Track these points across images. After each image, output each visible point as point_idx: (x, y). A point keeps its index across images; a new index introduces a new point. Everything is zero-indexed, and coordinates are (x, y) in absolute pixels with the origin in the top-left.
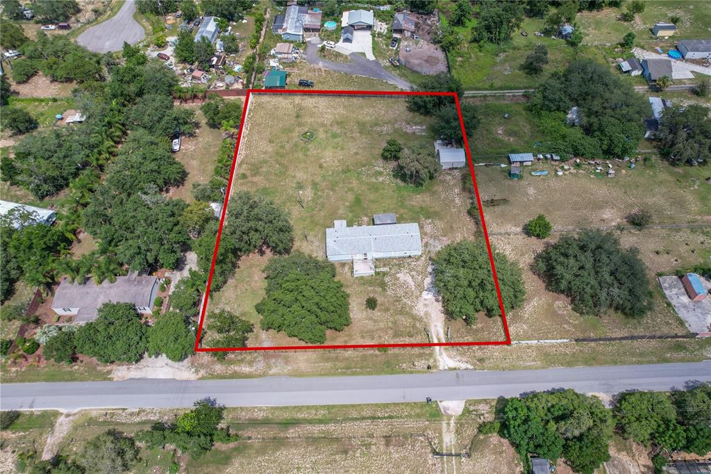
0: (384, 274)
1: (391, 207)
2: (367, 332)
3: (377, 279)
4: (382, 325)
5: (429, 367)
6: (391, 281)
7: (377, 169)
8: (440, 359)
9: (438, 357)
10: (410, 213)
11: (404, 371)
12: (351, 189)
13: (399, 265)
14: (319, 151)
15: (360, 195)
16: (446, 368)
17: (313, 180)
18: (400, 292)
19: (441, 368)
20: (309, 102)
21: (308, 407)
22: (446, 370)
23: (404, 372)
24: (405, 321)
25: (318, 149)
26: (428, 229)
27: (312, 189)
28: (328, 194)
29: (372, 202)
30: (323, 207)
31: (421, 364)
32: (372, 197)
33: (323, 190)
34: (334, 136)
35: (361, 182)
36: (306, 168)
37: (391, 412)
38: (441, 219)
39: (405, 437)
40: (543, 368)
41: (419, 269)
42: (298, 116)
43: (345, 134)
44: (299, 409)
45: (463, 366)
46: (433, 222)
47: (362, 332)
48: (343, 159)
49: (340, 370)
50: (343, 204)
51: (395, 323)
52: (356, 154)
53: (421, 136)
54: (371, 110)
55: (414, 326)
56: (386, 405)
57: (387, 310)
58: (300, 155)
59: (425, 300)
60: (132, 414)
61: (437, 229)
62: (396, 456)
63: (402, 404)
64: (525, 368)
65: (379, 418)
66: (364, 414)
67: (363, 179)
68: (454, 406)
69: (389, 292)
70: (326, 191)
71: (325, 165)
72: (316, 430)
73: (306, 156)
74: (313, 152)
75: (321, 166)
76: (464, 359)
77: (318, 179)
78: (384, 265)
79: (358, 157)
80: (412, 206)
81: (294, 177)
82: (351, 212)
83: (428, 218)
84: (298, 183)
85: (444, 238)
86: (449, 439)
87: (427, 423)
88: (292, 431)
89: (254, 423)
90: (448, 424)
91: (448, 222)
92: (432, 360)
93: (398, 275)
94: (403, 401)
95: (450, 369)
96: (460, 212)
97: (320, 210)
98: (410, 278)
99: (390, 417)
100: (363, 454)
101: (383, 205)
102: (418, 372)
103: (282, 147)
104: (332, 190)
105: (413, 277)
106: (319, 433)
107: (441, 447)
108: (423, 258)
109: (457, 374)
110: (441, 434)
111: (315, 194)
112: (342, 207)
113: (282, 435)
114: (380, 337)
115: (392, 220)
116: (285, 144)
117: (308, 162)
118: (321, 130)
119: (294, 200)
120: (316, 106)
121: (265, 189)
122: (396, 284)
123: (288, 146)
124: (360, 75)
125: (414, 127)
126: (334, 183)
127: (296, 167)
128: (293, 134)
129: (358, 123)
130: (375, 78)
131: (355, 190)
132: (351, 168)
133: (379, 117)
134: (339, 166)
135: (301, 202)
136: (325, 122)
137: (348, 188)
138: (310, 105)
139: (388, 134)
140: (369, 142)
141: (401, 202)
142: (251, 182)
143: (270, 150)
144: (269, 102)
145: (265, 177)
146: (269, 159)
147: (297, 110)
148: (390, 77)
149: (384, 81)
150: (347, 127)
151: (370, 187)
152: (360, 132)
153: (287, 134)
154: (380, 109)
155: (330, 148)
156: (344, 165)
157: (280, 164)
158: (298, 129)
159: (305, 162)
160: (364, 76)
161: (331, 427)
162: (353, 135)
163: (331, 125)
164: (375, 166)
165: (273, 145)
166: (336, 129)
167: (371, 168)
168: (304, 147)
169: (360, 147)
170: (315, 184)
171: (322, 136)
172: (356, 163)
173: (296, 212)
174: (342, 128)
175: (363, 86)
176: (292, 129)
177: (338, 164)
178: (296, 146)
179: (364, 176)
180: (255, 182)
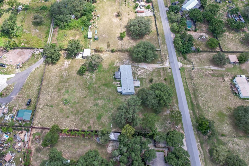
0: (138, 78)
1: (109, 74)
5: (170, 69)
8: (167, 66)
10: (112, 69)
11: (172, 75)
12: (99, 87)
13: (134, 74)
14: (76, 98)
15: (102, 84)
17: (93, 100)
20: (42, 101)
22: (170, 65)
24: (155, 74)
25: (75, 98)
27: (98, 100)
28: (101, 95)
29: (106, 80)
31: (169, 71)
32: (103, 80)
33: (99, 97)
34: (67, 92)
35: (96, 83)
36: (86, 103)
39: (190, 75)
40: (166, 44)
41: (136, 68)
42: (52, 106)
43: (66, 88)
44: (188, 101)
45: (168, 61)
48: (81, 89)
49: (174, 91)
50: (106, 89)
51: (156, 76)
52: (79, 84)
53: (71, 62)
54: (51, 78)
55: (157, 71)
56: (182, 79)
58: (77, 105)
59: (147, 68)
60: (200, 153)
62: (195, 78)
64: (167, 48)
65: (186, 81)
66: (186, 85)
68: (180, 65)
69: (145, 77)
70: (99, 95)
71: (85, 96)
72: (192, 97)
73: (78, 103)
74: (77, 100)
75: (86, 97)
76: (166, 61)
77: (93, 98)
78: (135, 78)
80: (108, 68)
81: (91, 107)
82: (110, 87)
83: (114, 64)
85: (123, 61)
86: (189, 66)
87: (185, 71)
88: (194, 103)
89: (194, 113)
90: (185, 66)
92: (168, 68)
93: (139, 74)
94: (180, 76)
99: (185, 79)
100: (196, 85)
101: (107, 77)
102: (172, 71)
103: (72, 112)
104: (99, 93)
105: (139, 70)
107: (191, 68)
110: (188, 68)
111: (101, 99)
112: (108, 90)
113: (196, 105)
114: (161, 80)
115: (118, 73)
116: (70, 111)
117: (82, 102)
118: (63, 97)
119: (104, 107)
120: (46, 99)
121: (97, 118)
122: (142, 75)
123: (72, 110)
124: (26, 81)
125: (66, 64)
126: (95, 92)
127: (85, 106)
128: (64, 108)
129: (60, 83)
130: (29, 75)
131: (99, 85)
132: (87, 86)
133: (57, 75)
134: (85, 91)
135: (105, 104)
136: (58, 95)
137: (98, 88)
138: (45, 101)
139: (68, 73)
140: (72, 80)
141: (106, 71)
142: (93, 124)
143: (73, 117)
144: (39, 119)
145: (90, 118)
146: (79, 118)
147: (47, 107)
148: (30, 69)
149: (32, 72)
150: (62, 87)
151: (98, 80)
152: (66, 83)
153: (64, 110)
154: (52, 75)
155: (75, 94)
156: (85, 89)
157: (83, 113)
158: (61, 106)
159: (82, 103)
160: (27, 79)
161: (191, 93)
162: (68, 85)
163: (60, 93)
164: (87, 78)
165: (70, 116)
166: (63, 91)
167: (88, 80)
168: (73, 104)
169: (75, 83)
170: (95, 99)
171: (66, 97)
172: (85, 85)
173: (110, 106)
174: (63, 89)
175: (34, 80)
176: (60, 108)
177: (84, 91)
178: (72, 107)
179: (92, 82)
180: (94, 122)
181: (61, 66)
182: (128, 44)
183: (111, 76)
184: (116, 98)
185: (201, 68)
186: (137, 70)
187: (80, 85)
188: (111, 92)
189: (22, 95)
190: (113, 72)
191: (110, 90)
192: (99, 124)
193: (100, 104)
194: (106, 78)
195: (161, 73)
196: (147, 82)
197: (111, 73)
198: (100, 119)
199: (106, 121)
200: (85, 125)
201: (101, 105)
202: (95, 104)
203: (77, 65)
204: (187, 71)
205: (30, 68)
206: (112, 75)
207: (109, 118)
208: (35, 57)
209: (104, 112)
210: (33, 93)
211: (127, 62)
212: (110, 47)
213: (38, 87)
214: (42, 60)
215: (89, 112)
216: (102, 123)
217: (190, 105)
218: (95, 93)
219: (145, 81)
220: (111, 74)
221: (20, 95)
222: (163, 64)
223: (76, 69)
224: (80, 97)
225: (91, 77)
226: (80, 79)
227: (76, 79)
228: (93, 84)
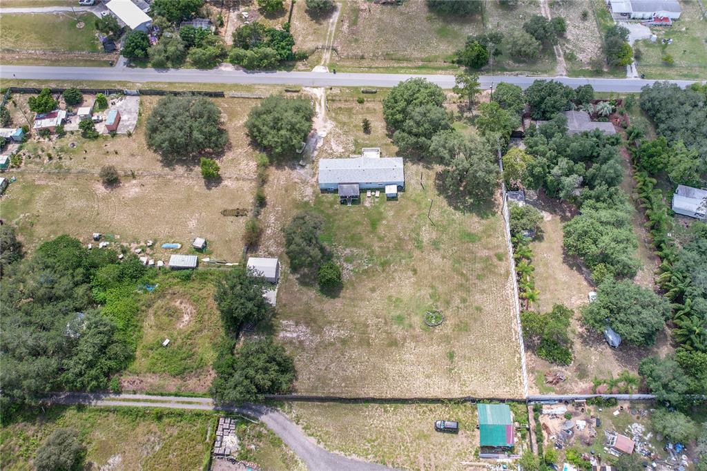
0: (354, 152)
1: (341, 216)
2: (371, 112)
4: (360, 116)
5: (331, 89)
6: (350, 146)
7: (350, 267)
8: (322, 93)
10: (322, 208)
11: (348, 88)
12: (381, 239)
14: (418, 294)
15: (372, 232)
16: (319, 88)
17: (422, 252)
18: (343, 138)
19: (323, 88)
24: (344, 118)
25: (420, 296)
26: (309, 191)
27: (422, 242)
28: (405, 233)
29: (358, 223)
30: (409, 218)
31: (335, 91)
32: (360, 229)
33: (411, 239)
34: (400, 319)
35: (369, 247)
36: (431, 269)
37: (359, 70)
38: (295, 200)
39: (352, 58)
40: (254, 84)
41: (324, 156)
42: (451, 356)
43: (386, 323)
45: (308, 89)
46: (303, 197)
47: (375, 113)
48: (389, 282)
50: (388, 222)
51: (350, 117)
52: (373, 290)
54: (348, 373)
55: (337, 114)
56: (361, 72)
57: (355, 126)
58: (441, 288)
59: (325, 131)
61: (300, 190)
62: (359, 51)
64: (266, 85)
65: (367, 68)
66: (376, 70)
67: (367, 252)
68: (319, 70)
69: (352, 138)
70: (406, 238)
71: (410, 273)
72: (405, 64)
73: (432, 287)
74: (426, 292)
75: (415, 271)
77: (416, 253)
79: (371, 285)
81: (444, 257)
82: (381, 213)
83: (307, 203)
85: (296, 180)
86: (326, 56)
87: (338, 63)
88: (420, 64)
89: (443, 68)
90: (325, 62)
91: (288, 197)
92: (328, 93)
93: (343, 150)
94: (351, 74)
95: (317, 87)
96: (274, 206)
97: (411, 215)
99: (359, 67)
100: (377, 53)
101: (349, 219)
102: (338, 87)
103: (464, 301)
104: (400, 239)
105: (331, 149)
106: (403, 63)
109: (313, 84)
110: (331, 58)
111: (418, 234)
112: (390, 218)
113: (426, 63)
114: (362, 109)
115: (342, 188)
116: (461, 305)
117: (429, 277)
118: (418, 330)
119: (440, 228)
120: (428, 377)
121: (473, 241)
122: (346, 144)
123: (457, 301)
124: (361, 459)
125: (295, 335)
126: (399, 248)
127: (443, 270)
128: (453, 321)
129: (369, 345)
130: (337, 452)
131: (376, 238)
132: (380, 269)
133: (338, 357)
134: (394, 272)
135: (431, 224)
136: (413, 344)
137: (384, 240)
138: (436, 379)
139: (331, 323)
140: (356, 309)
142: (489, 249)
143: (478, 296)
144: (498, 386)
145: (476, 256)
146: (476, 281)
147: (453, 369)
148: (312, 455)
149: (322, 446)
150: (384, 335)
151: (361, 242)
152: (368, 326)
153: (461, 322)
154: (336, 374)
155: (405, 300)
156: (388, 272)
157: (462, 274)
158: (448, 331)
159: (433, 278)
160: (354, 457)
161: (396, 65)
162: (375, 320)
163: (405, 339)
164: (351, 271)
165: (475, 304)
166: (398, 331)
167: (356, 268)
168: (436, 301)
169: (368, 301)
170: (420, 248)
171: (417, 320)
172: (374, 276)
174: (390, 333)
175: (358, 429)
176: (455, 332)
177: (395, 274)
178: (448, 303)
179: (366, 256)
180: (485, 249)
181: (303, 349)
182: (240, 163)
183: (348, 211)
184: (415, 200)
185: (334, 38)
186: (329, 152)
187: (376, 287)
188: (397, 212)
189: (421, 459)
190: (331, 207)
191: (392, 213)
192: (488, 237)
193: (434, 236)
194: (354, 221)
195: (343, 106)
198: (472, 235)
199: (479, 222)
200: (496, 266)
201: (434, 233)
202: (434, 247)
203: (300, 300)
204: (339, 61)
205: (307, 456)
206: (344, 209)
207: (470, 217)
208: (253, 447)
209: (456, 228)
210: (411, 421)
211: (301, 173)
212: (241, 208)
213: (386, 411)
214: (272, 420)
215: (459, 260)
216: (484, 232)
219: (364, 140)
220: (339, 211)
221: (422, 466)
222: (317, 99)
223: (318, 301)
224: (416, 283)
225: (348, 260)
226: (354, 288)
227: (353, 300)
228: (372, 253)
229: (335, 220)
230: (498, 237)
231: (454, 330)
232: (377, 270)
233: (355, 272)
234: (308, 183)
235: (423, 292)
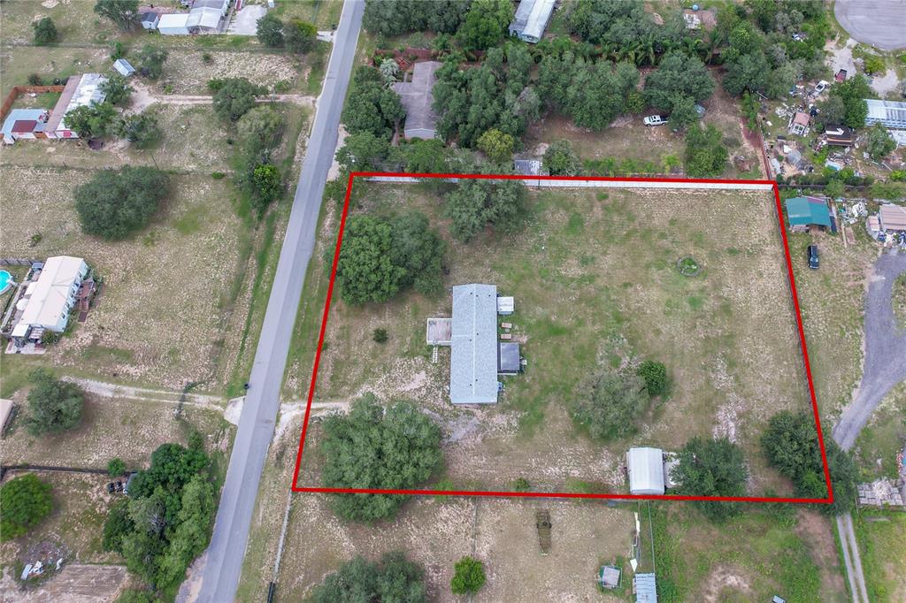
0: (428, 357)
1: (545, 374)
2: (348, 333)
3: (421, 347)
4: (355, 349)
5: (287, 392)
6: (415, 364)
7: (626, 360)
8: (295, 406)
9: (297, 405)
10: (531, 399)
11: (289, 365)
12: (581, 323)
13: (440, 375)
14: (659, 282)
15: (570, 334)
16: (282, 412)
17: (598, 276)
18: (395, 374)
19: (283, 405)
20: (771, 265)
21: (273, 275)
22: (279, 410)
23: (287, 366)
24: (355, 373)
25: (661, 280)
26: (500, 420)
27: (583, 275)
28: (571, 294)
29: (556, 351)
30: (547, 289)
31: (294, 384)
32: (566, 349)
33: (579, 287)
34: (694, 302)
35: (595, 336)
36: (623, 268)
37: (248, 349)
38: (517, 440)
39: (217, 360)
41: (430, 400)
42: (732, 252)
43: (702, 317)
44: (274, 269)
45: (280, 431)
46: (511, 427)
47: (350, 327)
48: (645, 313)
49: (306, 303)
50: (552, 313)
51: (355, 363)
52: (658, 332)
54: (771, 358)
55: (344, 383)
56: (255, 346)
57: (374, 356)
58: (649, 257)
60: (303, 142)
61: (497, 432)
62: (202, 349)
63: (253, 361)
64: (257, 505)
65: (245, 337)
66: (254, 324)
67: (602, 340)
68: (234, 412)
69: (398, 361)
70: (578, 293)
71: (630, 290)
72: (250, 283)
73: (648, 266)
74: (655, 274)
75: (626, 285)
76: (288, 434)
77: (600, 282)
78: (441, 358)
79: (651, 335)
80: (547, 404)
81: (605, 253)
82: (539, 322)
83: (522, 422)
84: (593, 259)
85: (479, 440)
86: (201, 401)
87: (225, 383)
88: (255, 262)
89: (271, 233)
90: (217, 404)
91: (511, 450)
92: (295, 397)
93: (423, 373)
94: (256, 361)
95: (279, 416)
96: (530, 470)
97: (542, 286)
98: (417, 387)
99: (242, 348)
100: (213, 321)
101: (550, 363)
102: (284, 381)
103: (663, 236)
104: (580, 300)
105: (419, 390)
106: (246, 284)
107: (197, 393)
108: (447, 406)
109: (271, 422)
110: (210, 394)
111: (572, 280)
112: (547, 311)
113: (252, 255)
114: (339, 345)
115: (507, 365)
116: (670, 238)
117: (635, 269)
118: (706, 283)
119: (561, 254)
120: (761, 275)
121: (581, 222)
122: (410, 369)
123: (665, 243)
124: (863, 341)
125: (732, 424)
127: (624, 255)
128: (691, 248)
129: (731, 336)
130: (861, 366)
131: (580, 329)
132: (626, 325)
133: (753, 370)
134: (629, 309)
135: (557, 264)
136: (725, 289)
137: (583, 319)
138: (762, 267)
139: (708, 381)
140: (686, 351)
141: (555, 389)
142: (592, 206)
143: (656, 222)
144: (760, 212)
145: (602, 220)
146: (637, 222)
147: (748, 251)
148: (872, 393)
149: (859, 383)
150: (718, 319)
151: (586, 348)
152: (707, 338)
153: (691, 240)
154: (774, 372)
155: (666, 296)
156: (631, 315)
157: (628, 235)
158: (703, 253)
159: (635, 265)
160: (863, 348)
161: (249, 295)
162: (699, 328)
163: (720, 297)
164: (631, 358)
165: (667, 225)
166: (709, 304)
167: (627, 352)
168: (666, 263)
169: (674, 337)
170: (591, 279)
171: (693, 285)
172: (636, 331)
173: (539, 258)
174: (713, 312)
175: (833, 346)
176: (704, 245)
177: (633, 307)
178: (667, 252)
179: (608, 341)
180: (592, 210)
181: (749, 412)
182: (443, 534)
183: (537, 365)
184: (517, 282)
185: (157, 388)
186: (424, 392)
187: (653, 328)
188: (538, 302)
189: (849, 284)
190: (528, 386)
191: (539, 310)
192: (575, 206)
193: (574, 262)
194: (553, 356)
195: (329, 373)
196: (397, 341)
197: (533, 379)
198: (571, 221)
199: (553, 213)
200: (615, 202)
201: (569, 261)
202: (590, 263)
203: (681, 421)
204: (220, 381)
205: (874, 398)
206: (532, 369)
207: (545, 222)
208: (879, 461)
209: (561, 238)
210: (813, 293)
211: (464, 431)
213: (807, 317)
214: (843, 438)
215: (608, 237)
216: (567, 209)
217: (271, 257)
218: (592, 302)
219: (402, 344)
220: (536, 377)
221: (857, 283)
222: (306, 415)
223: (681, 398)
224: (644, 284)
225: (616, 362)
226: (658, 354)
227: (673, 356)
228: (604, 334)
229: (552, 382)
230: (575, 196)
231: (702, 248)
232: (629, 328)
233: (633, 354)
234: (484, 422)
235: (656, 276)
